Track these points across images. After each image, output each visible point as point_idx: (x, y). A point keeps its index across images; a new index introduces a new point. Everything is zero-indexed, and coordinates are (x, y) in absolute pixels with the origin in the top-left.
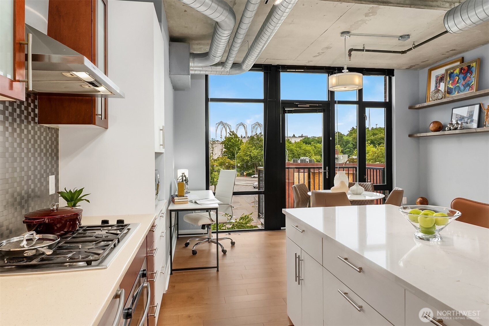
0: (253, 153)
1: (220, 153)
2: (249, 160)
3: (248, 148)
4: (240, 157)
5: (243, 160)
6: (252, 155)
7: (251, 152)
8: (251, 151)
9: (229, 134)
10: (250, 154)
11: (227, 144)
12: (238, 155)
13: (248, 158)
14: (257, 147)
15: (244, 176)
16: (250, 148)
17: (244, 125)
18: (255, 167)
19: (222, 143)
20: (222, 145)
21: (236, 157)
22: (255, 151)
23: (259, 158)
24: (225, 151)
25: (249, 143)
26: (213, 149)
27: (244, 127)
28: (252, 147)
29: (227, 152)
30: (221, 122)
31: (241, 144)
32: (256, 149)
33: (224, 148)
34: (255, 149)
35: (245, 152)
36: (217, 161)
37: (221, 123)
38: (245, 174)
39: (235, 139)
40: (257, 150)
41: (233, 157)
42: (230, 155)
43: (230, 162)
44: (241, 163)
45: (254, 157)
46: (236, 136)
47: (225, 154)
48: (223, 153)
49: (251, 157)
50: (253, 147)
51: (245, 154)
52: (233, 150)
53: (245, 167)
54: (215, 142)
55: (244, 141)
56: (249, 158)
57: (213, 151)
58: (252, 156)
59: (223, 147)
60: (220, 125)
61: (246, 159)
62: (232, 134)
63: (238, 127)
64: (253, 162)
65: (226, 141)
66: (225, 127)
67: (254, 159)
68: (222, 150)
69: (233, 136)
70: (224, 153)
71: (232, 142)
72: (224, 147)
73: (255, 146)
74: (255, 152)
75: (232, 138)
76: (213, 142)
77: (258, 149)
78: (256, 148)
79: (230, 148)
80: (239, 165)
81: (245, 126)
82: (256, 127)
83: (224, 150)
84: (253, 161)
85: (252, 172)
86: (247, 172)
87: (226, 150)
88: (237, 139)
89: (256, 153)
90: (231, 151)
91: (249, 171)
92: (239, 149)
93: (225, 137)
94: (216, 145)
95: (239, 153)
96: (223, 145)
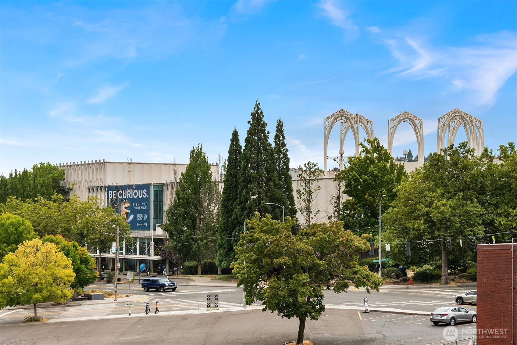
0: (437, 207)
1: (331, 210)
2: (424, 232)
3: (421, 192)
4: (396, 220)
5: (405, 231)
6: (434, 214)
7: (430, 205)
8: (431, 203)
9: (363, 147)
10: (427, 212)
11: (356, 180)
12: (388, 216)
13: (421, 225)
14: (451, 190)
15: (406, 281)
16: (426, 192)
17: (414, 119)
18: (443, 251)
19: (340, 176)
20: (337, 182)
21: (380, 220)
22: (444, 201)
23: (458, 225)
24: (348, 202)
25: (426, 177)
26: (310, 195)
27: (415, 126)
28: (434, 191)
29: (353, 204)
30: (342, 111)
31: (398, 180)
32: (447, 195)
33: (345, 192)
34: (443, 195)
35: (411, 205)
36: (308, 239)
37: (341, 115)
38: (410, 274)
39: (381, 164)
40: (449, 199)
41: (373, 220)
42: (365, 214)
43: (352, 240)
44: (395, 243)
45: (441, 221)
46: (385, 156)
47: (348, 212)
48: (341, 207)
49: (431, 223)
50: (439, 190)
51: (412, 213)
52: (374, 198)
53: (409, 252)
54: (317, 173)
55: (409, 168)
56: (424, 223)
57: (309, 201)
58: (435, 219)
59: (341, 191)
60: (339, 122)
61: (414, 229)
62: (369, 147)
63: (395, 127)
64: (436, 237)
65: (352, 169)
66: (352, 127)
67: (438, 229)
68: (338, 198)
69: (375, 155)
70: (346, 207)
71: (371, 174)
72: (343, 188)
73: (446, 186)
74: (443, 206)
75: (372, 162)
76: (310, 176)
77: (455, 195)
78: (449, 192)
79: (364, 192)
80: (388, 248)
81: (418, 122)
82: (452, 125)
83: (345, 198)
84: (437, 233)
85: (434, 269)
86: (417, 269)
87: (351, 198)
88: (388, 166)
89: (447, 210)
90: (366, 201)
91: (422, 267)
92: (393, 196)
93: (350, 160)
94: (321, 183)
95: (390, 210)
96: (343, 183)
